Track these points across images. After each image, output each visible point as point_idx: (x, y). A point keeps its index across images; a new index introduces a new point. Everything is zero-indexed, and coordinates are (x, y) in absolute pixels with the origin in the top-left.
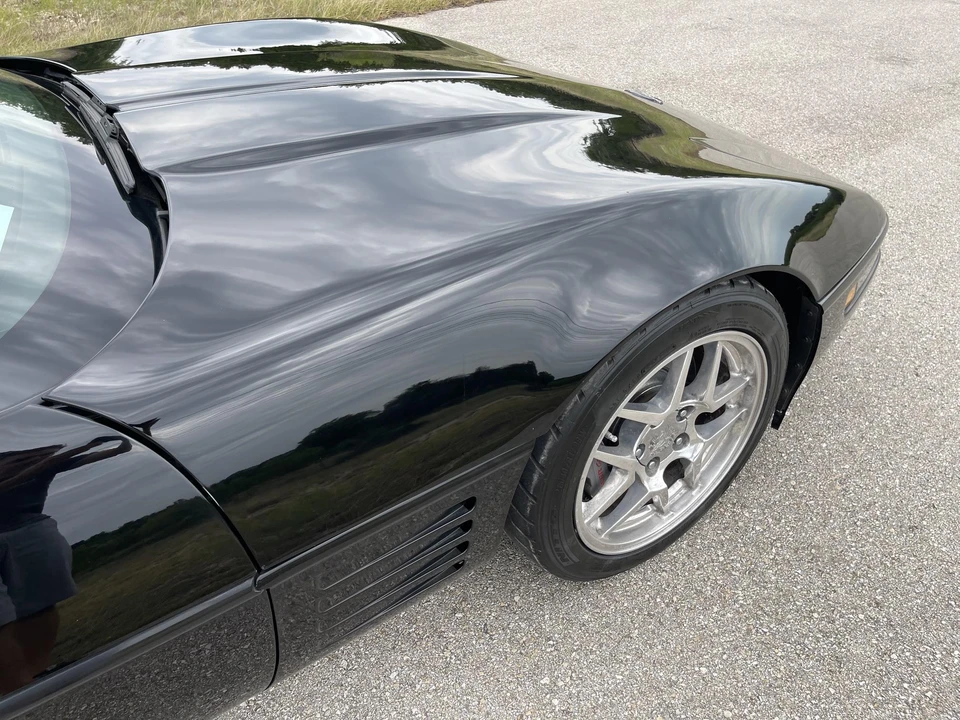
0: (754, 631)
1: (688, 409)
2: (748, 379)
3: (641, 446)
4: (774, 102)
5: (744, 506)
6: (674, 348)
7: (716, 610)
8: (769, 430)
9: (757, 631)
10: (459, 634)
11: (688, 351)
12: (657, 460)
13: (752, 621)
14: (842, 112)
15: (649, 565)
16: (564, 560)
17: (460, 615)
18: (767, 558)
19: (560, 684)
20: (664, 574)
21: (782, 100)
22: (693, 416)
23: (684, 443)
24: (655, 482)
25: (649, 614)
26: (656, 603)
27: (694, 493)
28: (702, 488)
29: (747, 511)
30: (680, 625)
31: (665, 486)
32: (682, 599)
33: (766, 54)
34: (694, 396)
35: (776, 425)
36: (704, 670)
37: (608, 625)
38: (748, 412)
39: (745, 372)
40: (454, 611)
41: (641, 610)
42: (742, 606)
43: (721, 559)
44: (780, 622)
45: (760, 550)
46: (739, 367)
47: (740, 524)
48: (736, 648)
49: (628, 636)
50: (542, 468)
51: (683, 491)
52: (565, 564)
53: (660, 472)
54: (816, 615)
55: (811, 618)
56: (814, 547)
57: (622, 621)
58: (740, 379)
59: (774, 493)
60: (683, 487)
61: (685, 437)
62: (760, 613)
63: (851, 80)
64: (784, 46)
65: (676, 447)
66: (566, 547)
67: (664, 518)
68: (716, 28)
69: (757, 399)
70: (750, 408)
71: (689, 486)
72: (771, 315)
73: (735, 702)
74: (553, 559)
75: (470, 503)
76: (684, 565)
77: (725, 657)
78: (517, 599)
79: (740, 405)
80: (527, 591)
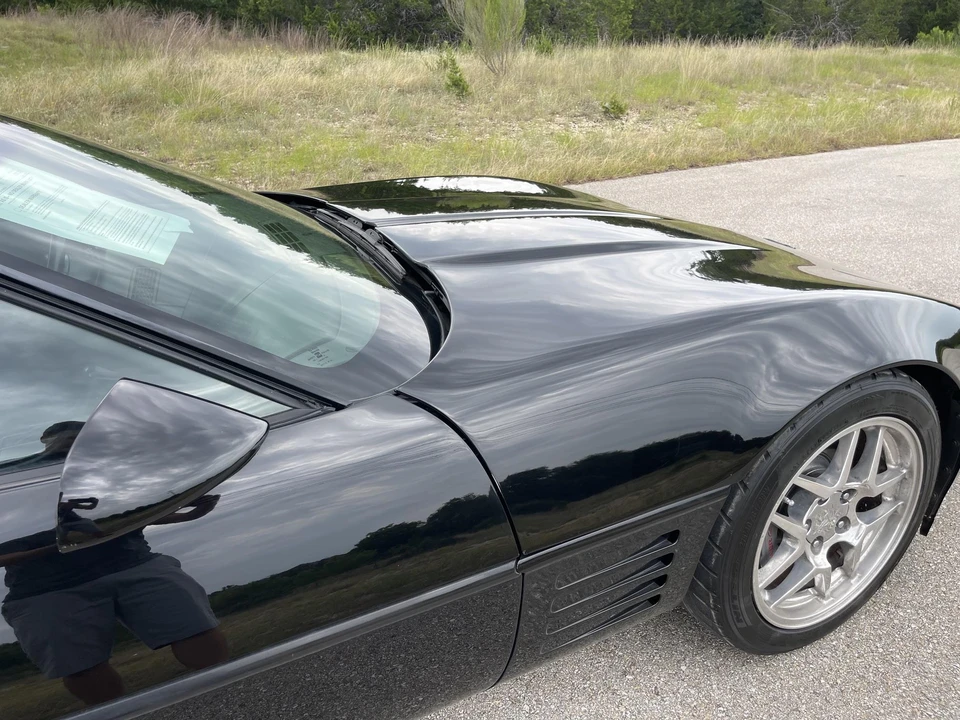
0: (919, 714)
1: (851, 491)
2: (905, 471)
3: (809, 522)
4: (880, 268)
5: (897, 607)
6: (847, 424)
7: (880, 693)
8: (918, 536)
9: (922, 714)
10: (632, 694)
11: (855, 430)
12: (821, 539)
13: (915, 705)
14: (948, 278)
15: (810, 651)
16: (739, 621)
17: (631, 677)
18: (926, 652)
20: (825, 659)
21: (888, 267)
22: (854, 501)
23: (846, 528)
24: (821, 560)
25: (814, 692)
26: (820, 683)
27: (852, 581)
28: (860, 578)
29: (902, 606)
30: (846, 704)
31: (829, 565)
32: (846, 682)
33: (867, 228)
34: (857, 479)
35: (925, 532)
37: (775, 699)
38: (904, 505)
39: (902, 465)
40: (625, 673)
41: (806, 688)
42: (904, 691)
43: (881, 650)
44: (943, 708)
45: (918, 645)
46: (896, 459)
47: (896, 621)
49: (797, 710)
50: (729, 520)
51: (842, 580)
52: (740, 625)
53: (824, 551)
57: (790, 697)
58: (896, 472)
59: (925, 597)
60: (842, 575)
61: (846, 521)
62: (922, 698)
63: (953, 252)
64: (884, 223)
65: (839, 530)
66: (743, 606)
67: (825, 602)
68: (816, 206)
69: (913, 492)
70: (905, 502)
71: (848, 575)
72: (928, 410)
74: (729, 617)
75: (673, 536)
76: (844, 652)
78: (683, 668)
79: (896, 499)
80: (692, 662)
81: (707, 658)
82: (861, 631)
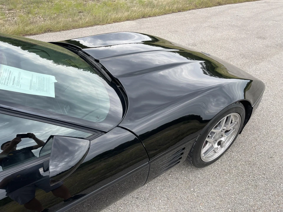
1: (224, 129)
2: (236, 123)
3: (214, 137)
4: (231, 49)
5: (232, 152)
6: (224, 116)
7: (228, 175)
8: (239, 134)
10: (171, 179)
11: (225, 118)
12: (216, 141)
13: (237, 177)
14: (249, 53)
15: (212, 165)
16: (197, 162)
17: (171, 175)
18: (239, 164)
19: (196, 190)
20: (216, 167)
21: (233, 49)
22: (224, 131)
23: (222, 137)
24: (216, 146)
25: (213, 176)
26: (215, 173)
27: (223, 148)
28: (224, 147)
29: (234, 153)
30: (221, 178)
31: (218, 147)
32: (221, 172)
33: (228, 35)
34: (225, 127)
36: (227, 188)
37: (204, 178)
38: (235, 130)
39: (235, 121)
40: (169, 174)
41: (211, 175)
42: (234, 174)
43: (229, 164)
44: (243, 178)
45: (237, 162)
46: (234, 120)
47: (232, 156)
48: (233, 183)
49: (209, 180)
50: (196, 142)
51: (220, 148)
52: (197, 163)
53: (216, 144)
54: (251, 176)
55: (250, 177)
56: (249, 161)
57: (208, 177)
58: (234, 123)
59: (239, 149)
60: (220, 147)
61: (222, 135)
63: (250, 44)
64: (232, 33)
65: (220, 138)
66: (198, 159)
67: (216, 154)
68: (214, 27)
69: (237, 127)
70: (236, 129)
72: (243, 109)
73: (234, 194)
74: (195, 162)
75: (184, 149)
76: (220, 165)
77: (231, 185)
78: (183, 172)
79: (234, 129)
80: (185, 170)
81: (188, 169)
82: (224, 159)
